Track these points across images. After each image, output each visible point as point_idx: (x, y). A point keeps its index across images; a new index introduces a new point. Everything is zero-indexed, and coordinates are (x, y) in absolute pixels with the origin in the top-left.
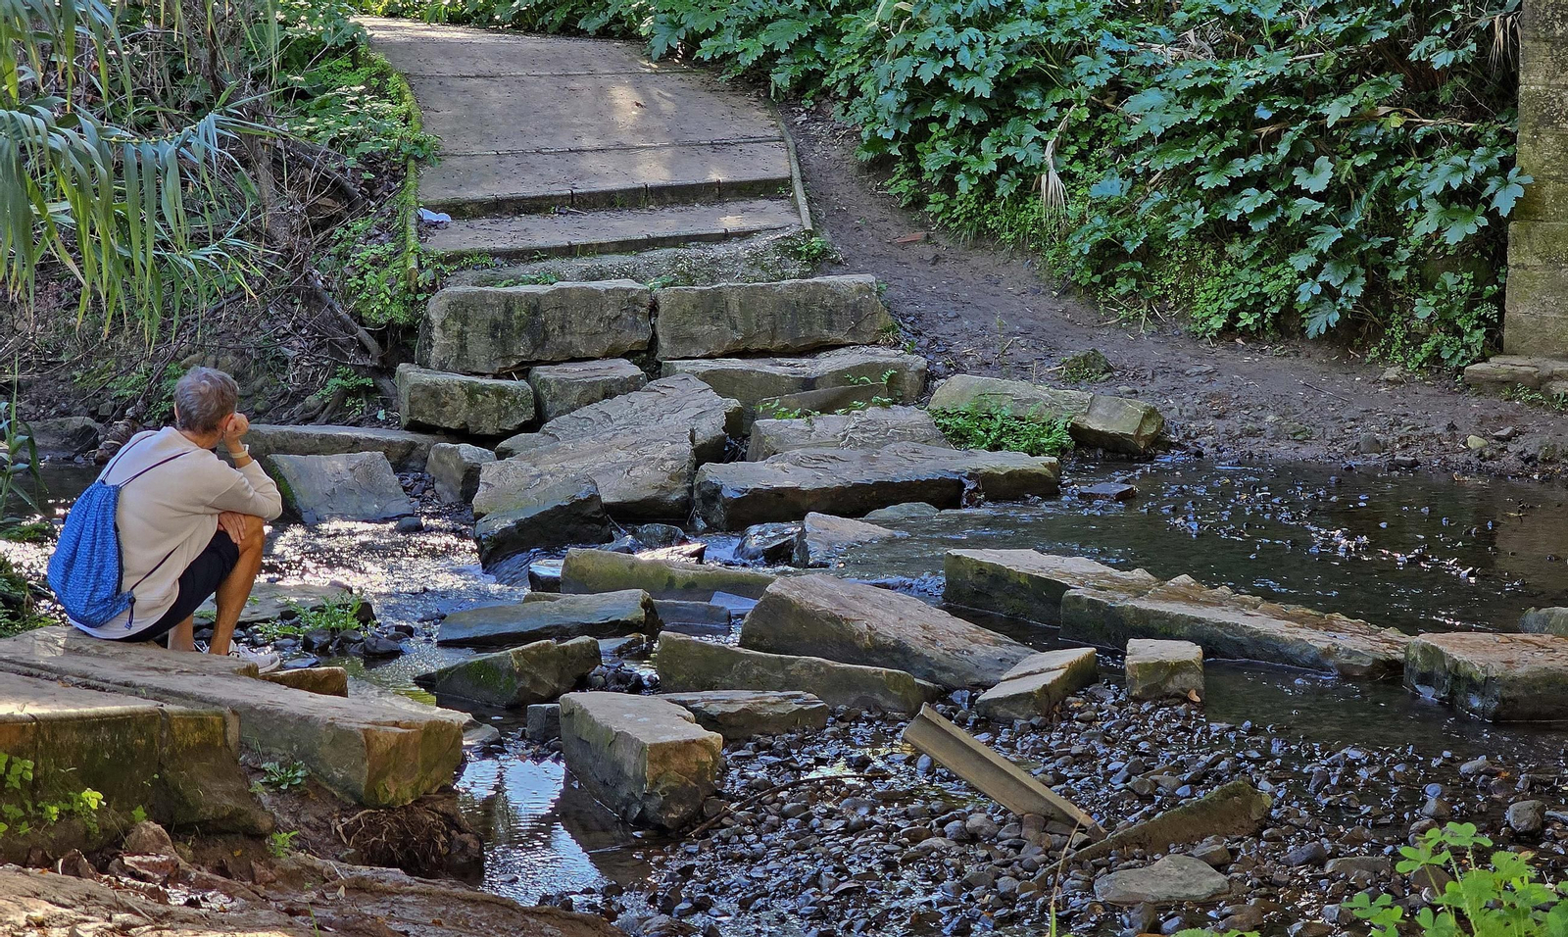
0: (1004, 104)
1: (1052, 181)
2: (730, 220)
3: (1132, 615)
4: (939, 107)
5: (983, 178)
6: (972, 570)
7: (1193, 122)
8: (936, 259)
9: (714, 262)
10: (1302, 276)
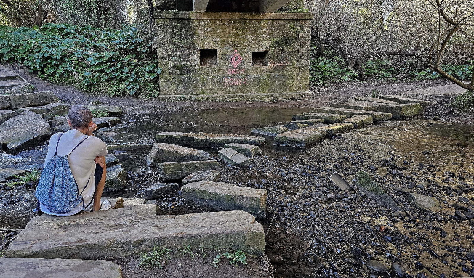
0: (62, 61)
1: (75, 73)
2: (11, 83)
3: (212, 140)
4: (49, 61)
5: (61, 73)
6: (164, 137)
7: (101, 62)
8: (54, 88)
9: (13, 91)
10: (127, 85)
